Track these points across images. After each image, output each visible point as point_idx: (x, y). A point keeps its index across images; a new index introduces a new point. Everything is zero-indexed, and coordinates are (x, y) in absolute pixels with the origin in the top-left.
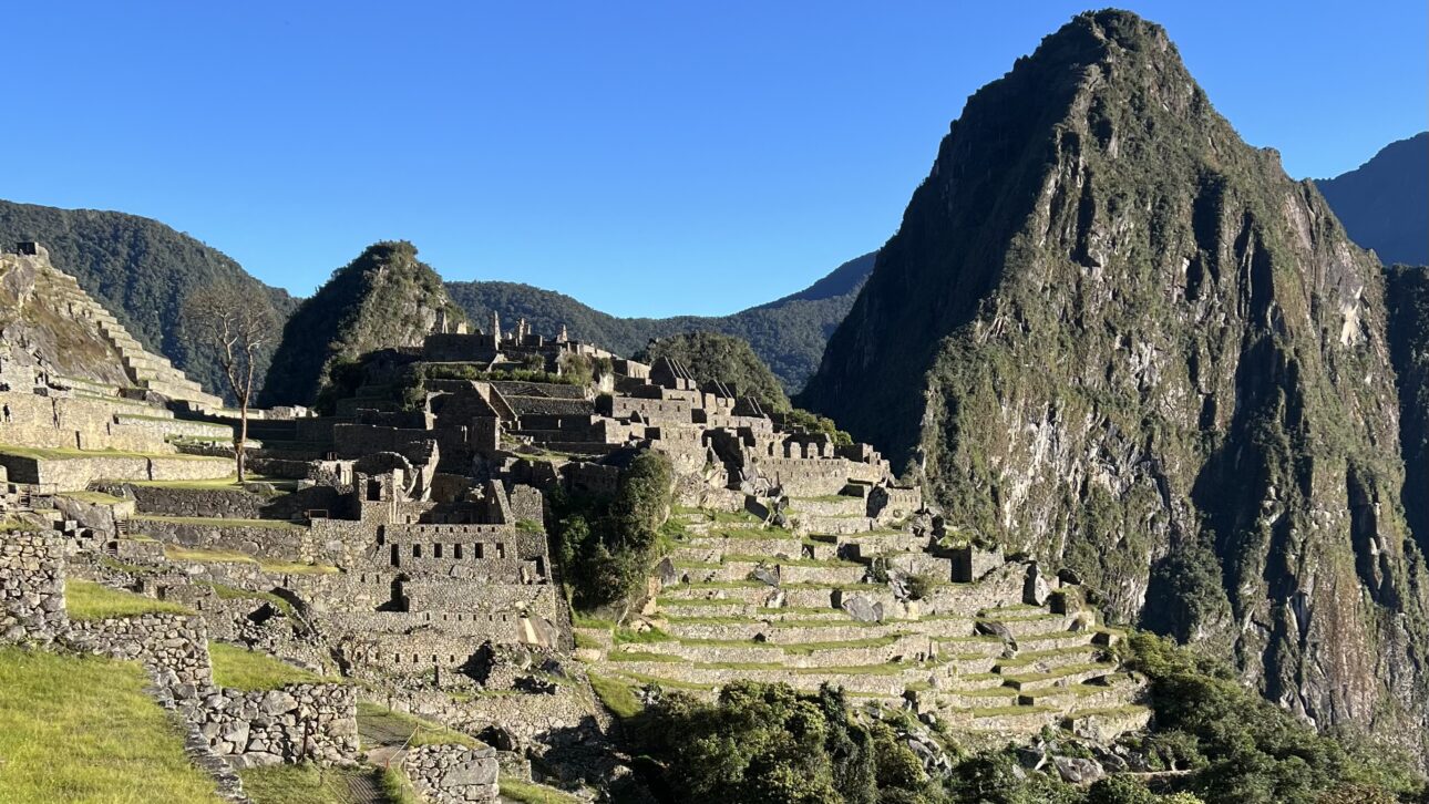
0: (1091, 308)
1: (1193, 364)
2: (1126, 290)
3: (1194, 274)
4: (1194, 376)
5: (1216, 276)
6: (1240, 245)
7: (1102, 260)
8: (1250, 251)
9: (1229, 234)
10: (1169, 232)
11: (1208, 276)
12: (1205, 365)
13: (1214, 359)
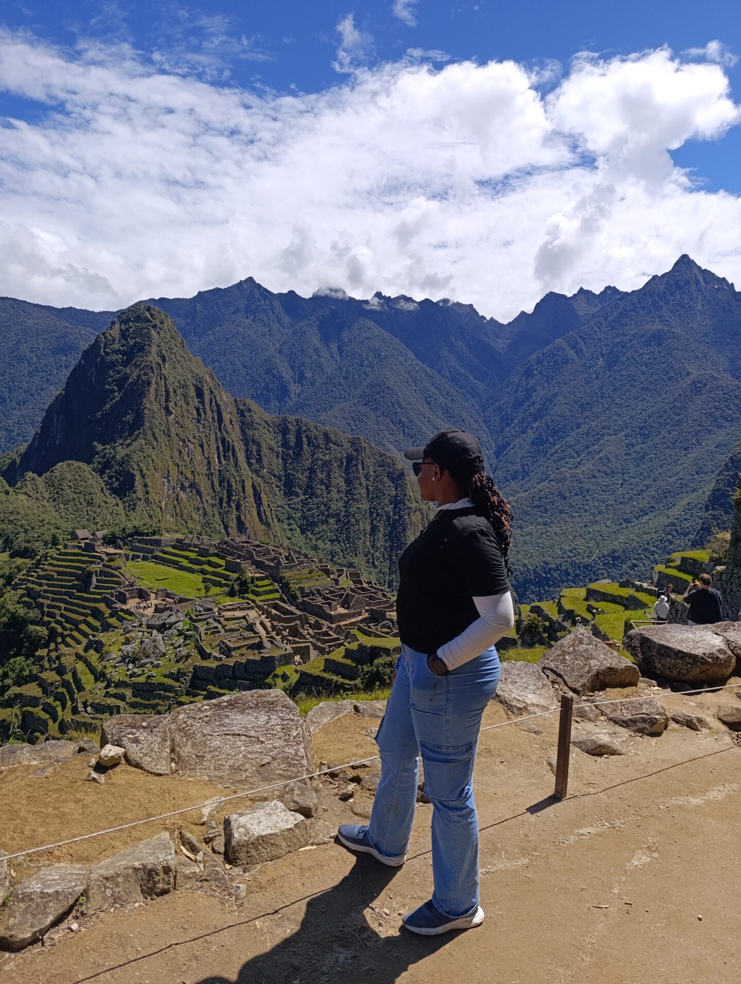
0: (172, 430)
1: (202, 446)
2: (181, 422)
3: (199, 414)
4: (204, 454)
5: (205, 413)
6: (211, 401)
7: (173, 411)
8: (214, 403)
9: (207, 397)
10: (189, 398)
11: (203, 414)
12: (206, 446)
13: (209, 445)
